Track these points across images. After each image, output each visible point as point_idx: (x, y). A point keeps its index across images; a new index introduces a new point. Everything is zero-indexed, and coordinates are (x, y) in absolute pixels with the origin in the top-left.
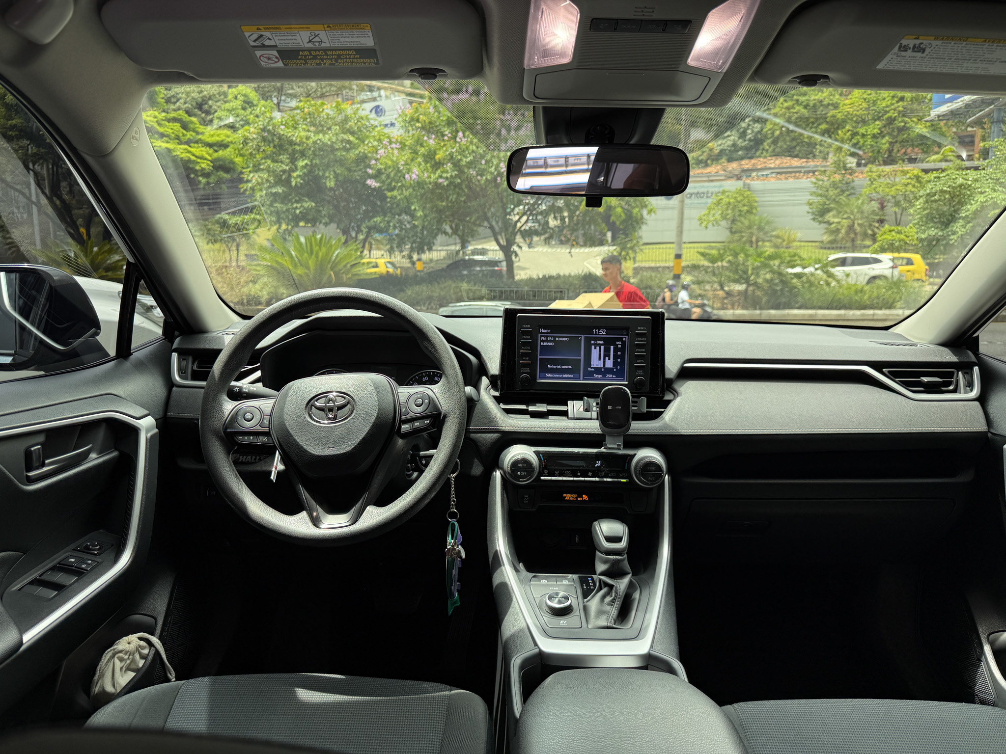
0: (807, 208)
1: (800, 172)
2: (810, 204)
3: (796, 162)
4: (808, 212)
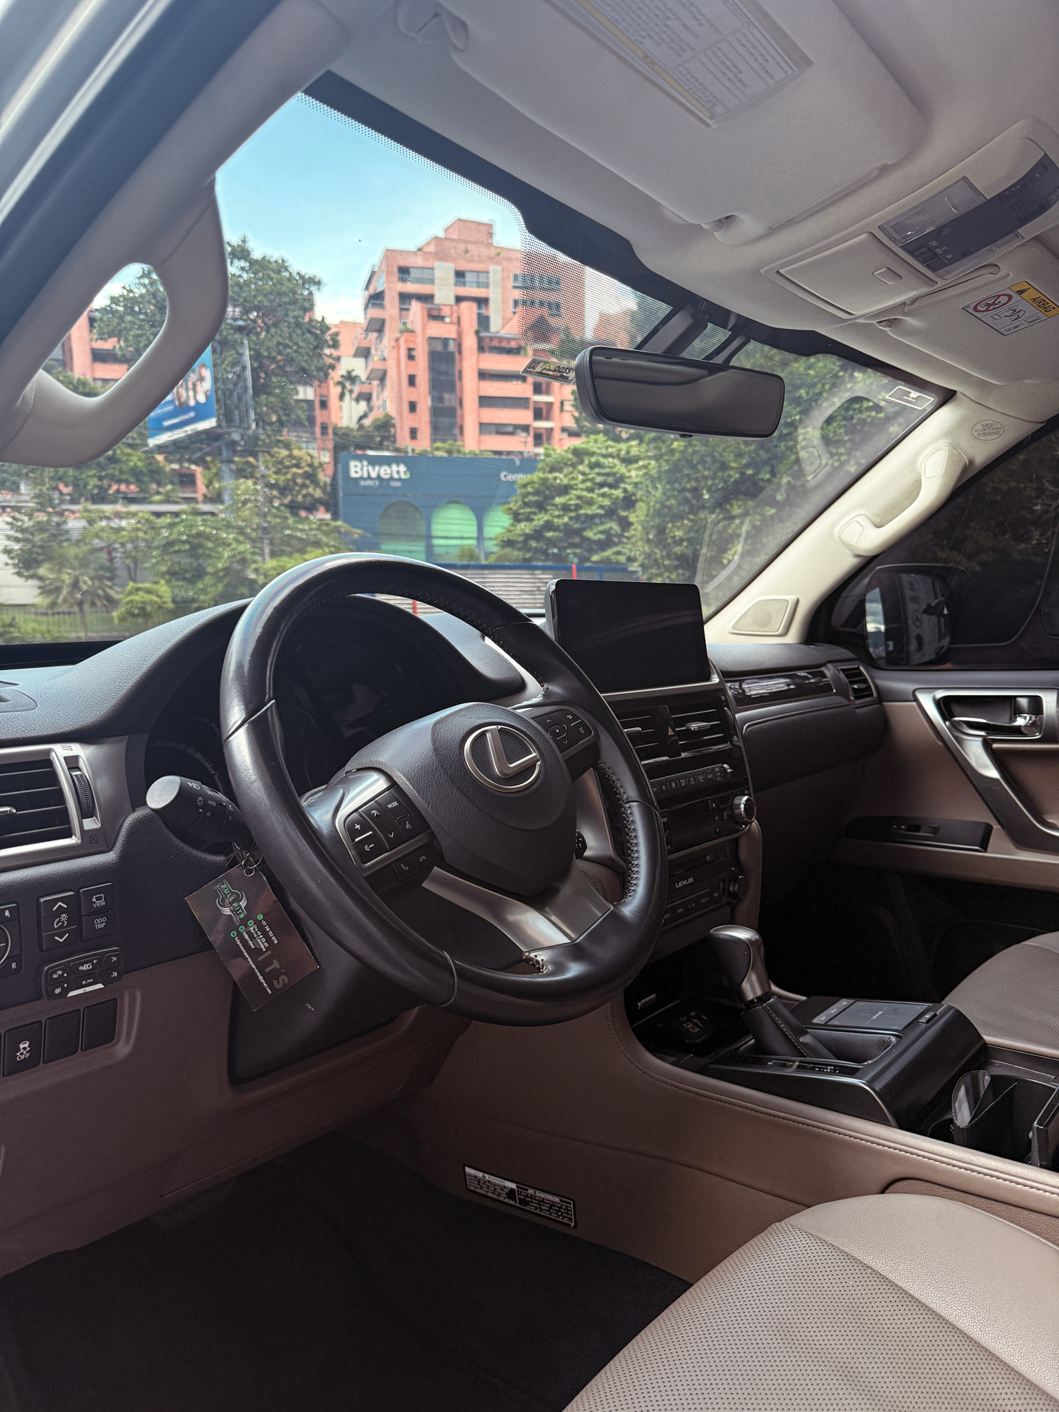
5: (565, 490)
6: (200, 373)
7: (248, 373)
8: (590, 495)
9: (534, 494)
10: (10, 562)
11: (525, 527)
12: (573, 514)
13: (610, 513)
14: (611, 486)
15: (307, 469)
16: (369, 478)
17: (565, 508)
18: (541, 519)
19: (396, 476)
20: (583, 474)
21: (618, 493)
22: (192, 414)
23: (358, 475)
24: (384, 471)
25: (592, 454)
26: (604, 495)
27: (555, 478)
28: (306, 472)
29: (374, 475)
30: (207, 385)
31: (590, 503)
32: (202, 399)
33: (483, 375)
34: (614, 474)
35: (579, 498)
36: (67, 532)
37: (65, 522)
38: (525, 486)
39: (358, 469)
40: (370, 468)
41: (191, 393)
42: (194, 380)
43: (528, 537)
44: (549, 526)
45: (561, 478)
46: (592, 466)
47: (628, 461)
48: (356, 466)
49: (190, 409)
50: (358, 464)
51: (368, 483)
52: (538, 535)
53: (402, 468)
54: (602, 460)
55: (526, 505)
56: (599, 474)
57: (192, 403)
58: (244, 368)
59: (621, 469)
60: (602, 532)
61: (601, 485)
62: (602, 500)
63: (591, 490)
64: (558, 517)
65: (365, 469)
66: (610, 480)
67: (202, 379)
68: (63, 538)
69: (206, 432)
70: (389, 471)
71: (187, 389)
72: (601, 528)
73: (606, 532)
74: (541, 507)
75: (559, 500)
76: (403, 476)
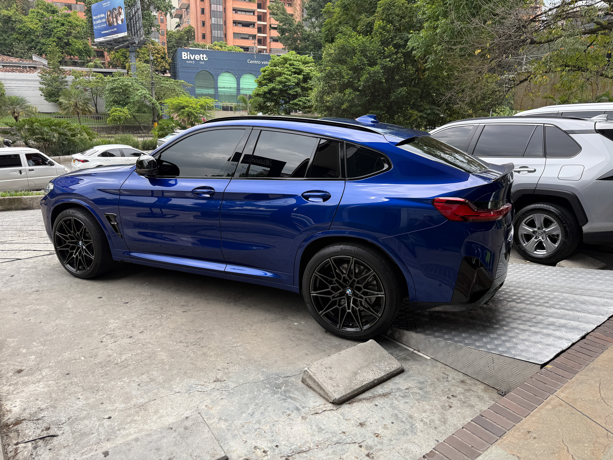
0: (41, 93)
1: (20, 67)
2: (41, 89)
3: (14, 60)
4: (41, 95)
5: (280, 74)
6: (119, 11)
7: (140, 12)
8: (290, 77)
9: (268, 75)
10: (43, 94)
11: (265, 89)
12: (283, 84)
13: (297, 84)
14: (299, 74)
15: (162, 54)
16: (190, 59)
17: (280, 82)
18: (271, 85)
19: (202, 59)
20: (287, 68)
21: (301, 77)
22: (115, 29)
23: (186, 58)
24: (197, 57)
25: (291, 60)
26: (295, 77)
27: (276, 69)
28: (162, 56)
29: (192, 58)
30: (123, 16)
31: (290, 80)
32: (120, 22)
33: (236, 10)
34: (299, 69)
35: (285, 78)
36: (66, 82)
37: (65, 77)
38: (264, 71)
39: (185, 56)
40: (191, 55)
41: (115, 20)
42: (116, 13)
43: (265, 93)
44: (274, 89)
45: (279, 69)
46: (291, 65)
47: (305, 63)
48: (185, 54)
49: (115, 27)
50: (186, 54)
51: (190, 62)
52: (270, 92)
53: (205, 56)
54: (295, 63)
55: (265, 79)
56: (293, 68)
57: (115, 24)
58: (138, 9)
59: (302, 67)
60: (294, 92)
61: (295, 73)
62: (294, 79)
63: (290, 75)
64: (278, 85)
65: (188, 55)
66: (298, 71)
67: (120, 14)
68: (65, 84)
69: (123, 37)
70: (199, 57)
71: (113, 18)
72: (295, 90)
73: (296, 92)
74: (271, 80)
75: (278, 79)
76: (205, 59)
